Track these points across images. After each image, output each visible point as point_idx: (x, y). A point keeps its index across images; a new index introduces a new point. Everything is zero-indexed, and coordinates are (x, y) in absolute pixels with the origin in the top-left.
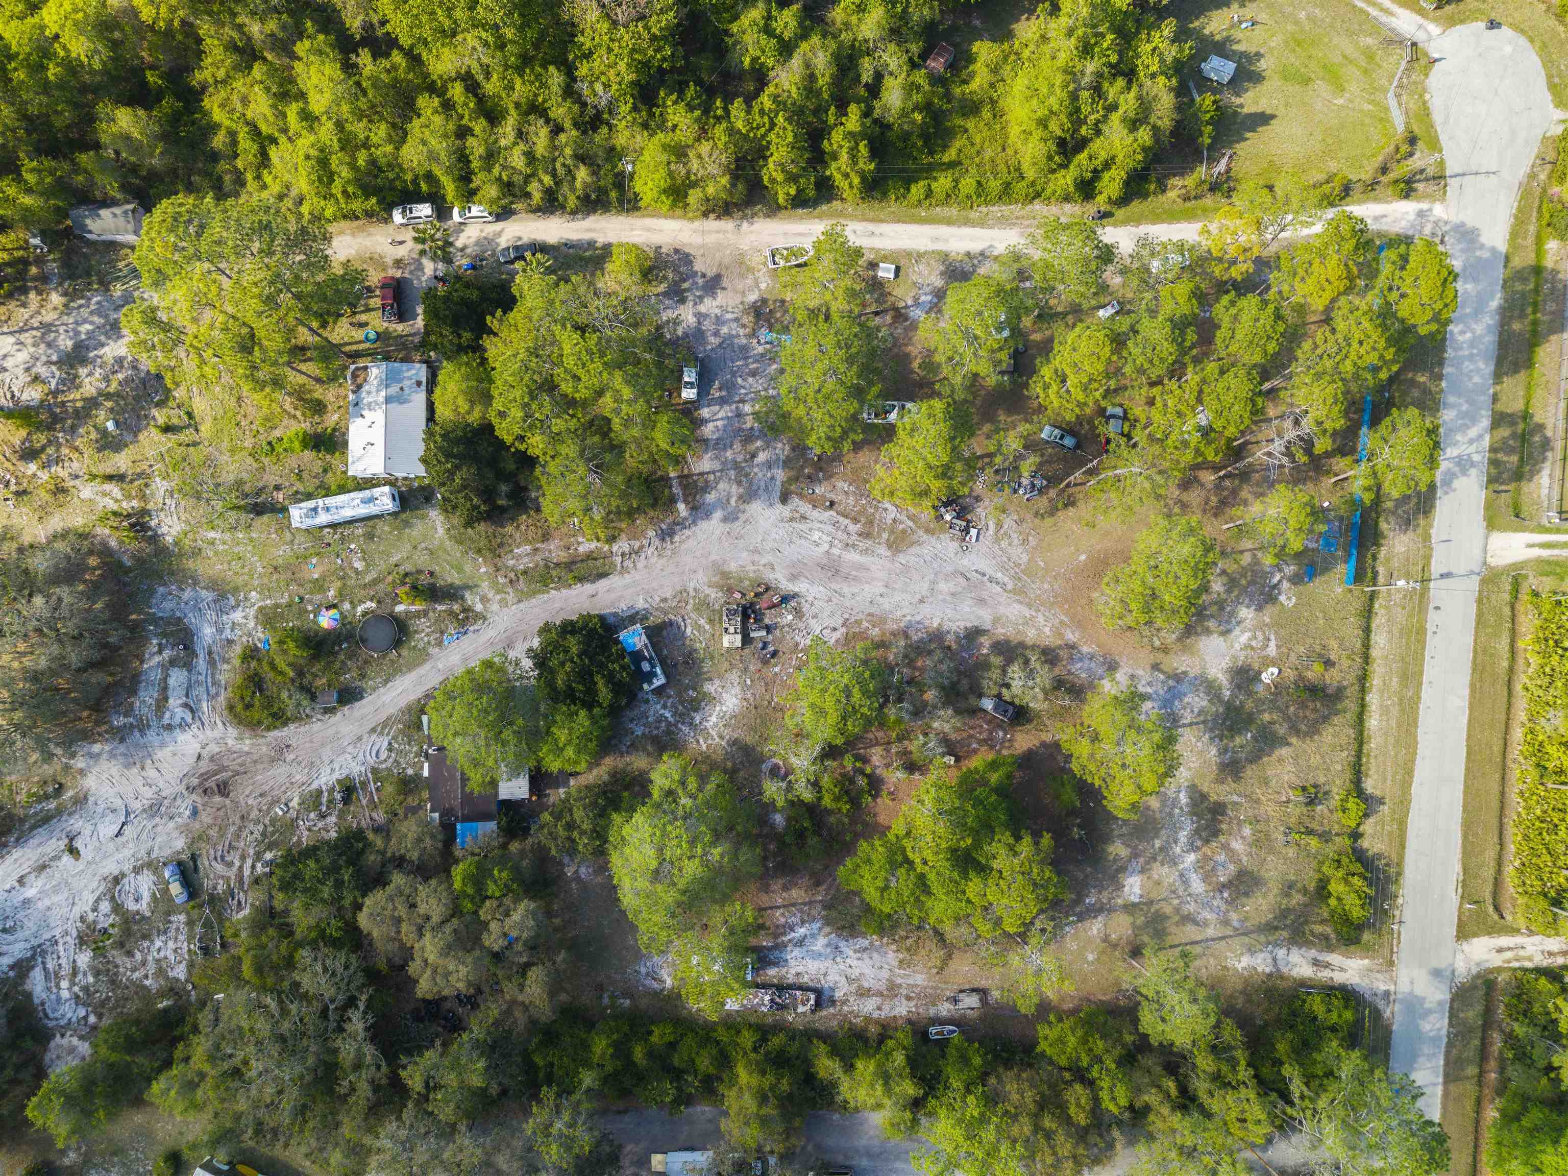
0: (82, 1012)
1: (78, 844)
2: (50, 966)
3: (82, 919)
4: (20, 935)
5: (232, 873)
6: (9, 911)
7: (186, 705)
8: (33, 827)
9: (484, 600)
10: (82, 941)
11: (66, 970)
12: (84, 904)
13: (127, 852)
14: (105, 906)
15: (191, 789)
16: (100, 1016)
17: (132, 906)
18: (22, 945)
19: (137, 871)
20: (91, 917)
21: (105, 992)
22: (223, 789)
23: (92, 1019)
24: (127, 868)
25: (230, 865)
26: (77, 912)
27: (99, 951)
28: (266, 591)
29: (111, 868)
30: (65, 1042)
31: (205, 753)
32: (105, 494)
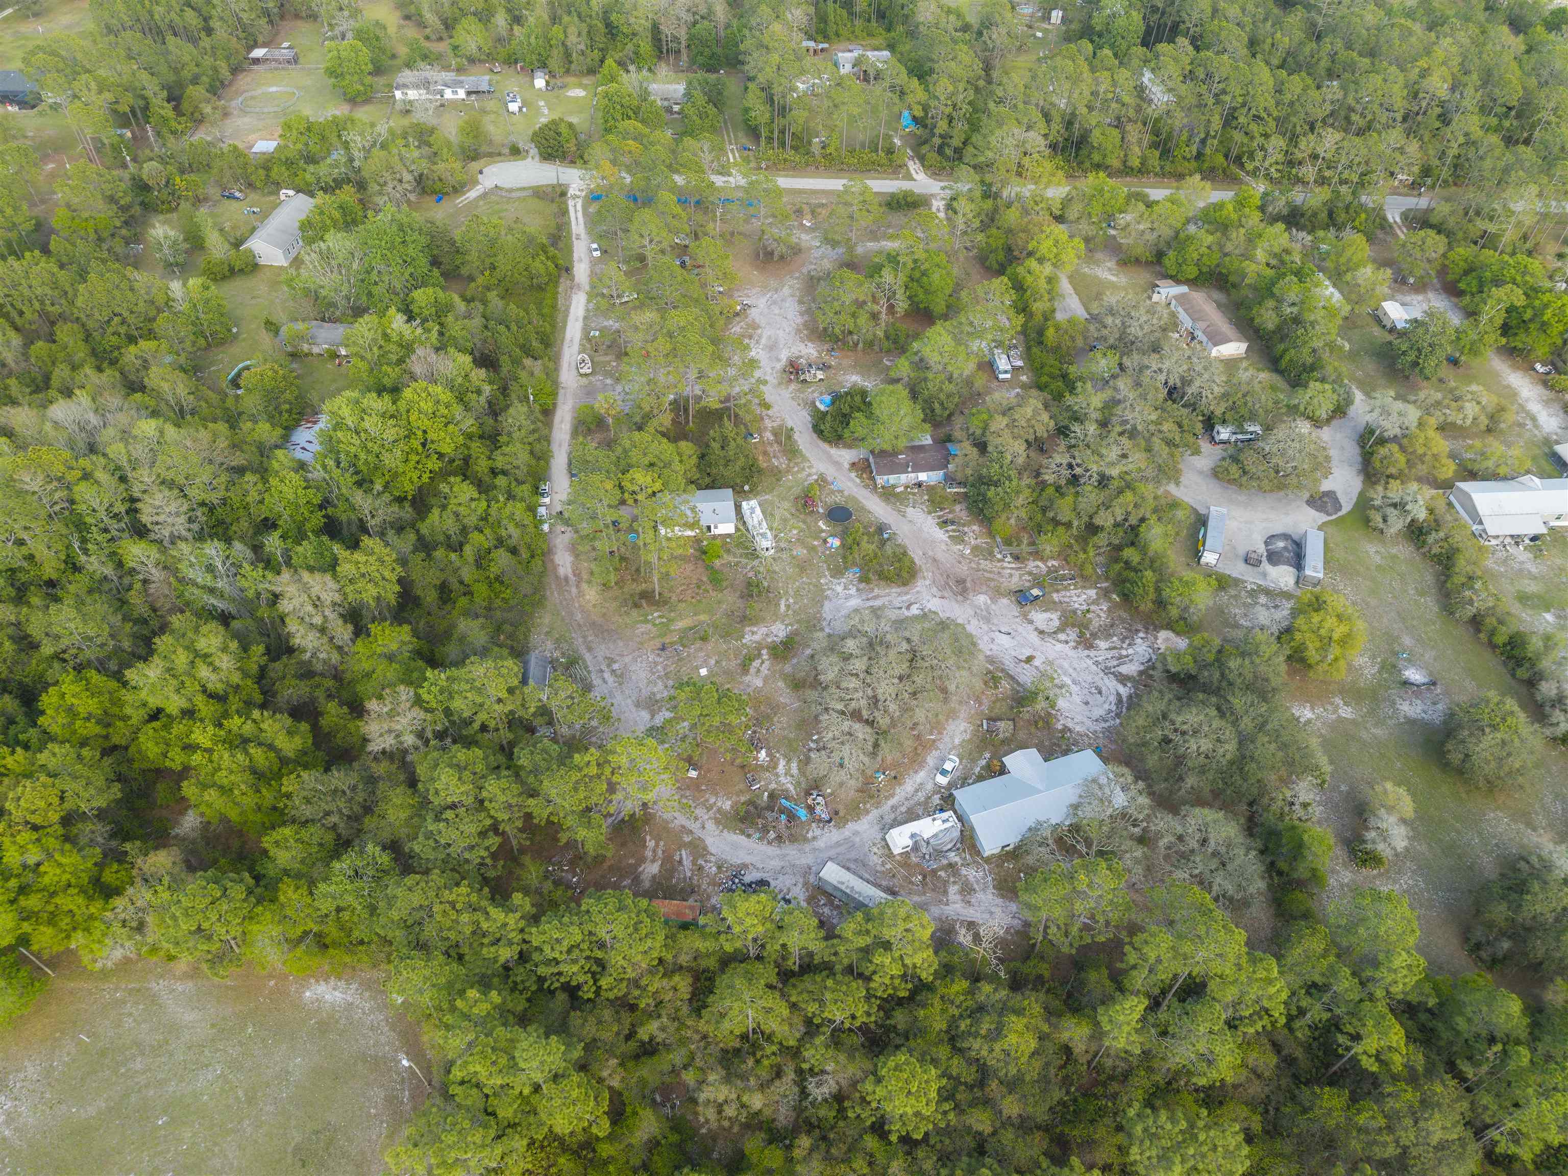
0: (1139, 641)
1: (1023, 658)
2: (1115, 663)
3: (1075, 648)
4: (1100, 683)
5: (1017, 573)
6: (1086, 691)
7: (908, 608)
8: (1018, 683)
9: (809, 475)
10: (1090, 646)
11: (1115, 653)
12: (1067, 649)
13: (1020, 629)
14: (1062, 637)
15: (966, 599)
16: (1137, 631)
17: (1057, 623)
18: (1106, 681)
19: (1031, 622)
20: (1072, 644)
21: (1120, 629)
22: (961, 582)
23: (1141, 635)
24: (1030, 628)
25: (1011, 575)
26: (1072, 653)
27: (1094, 636)
28: (820, 575)
29: (1034, 637)
30: (1163, 647)
31: (939, 594)
32: (758, 671)
